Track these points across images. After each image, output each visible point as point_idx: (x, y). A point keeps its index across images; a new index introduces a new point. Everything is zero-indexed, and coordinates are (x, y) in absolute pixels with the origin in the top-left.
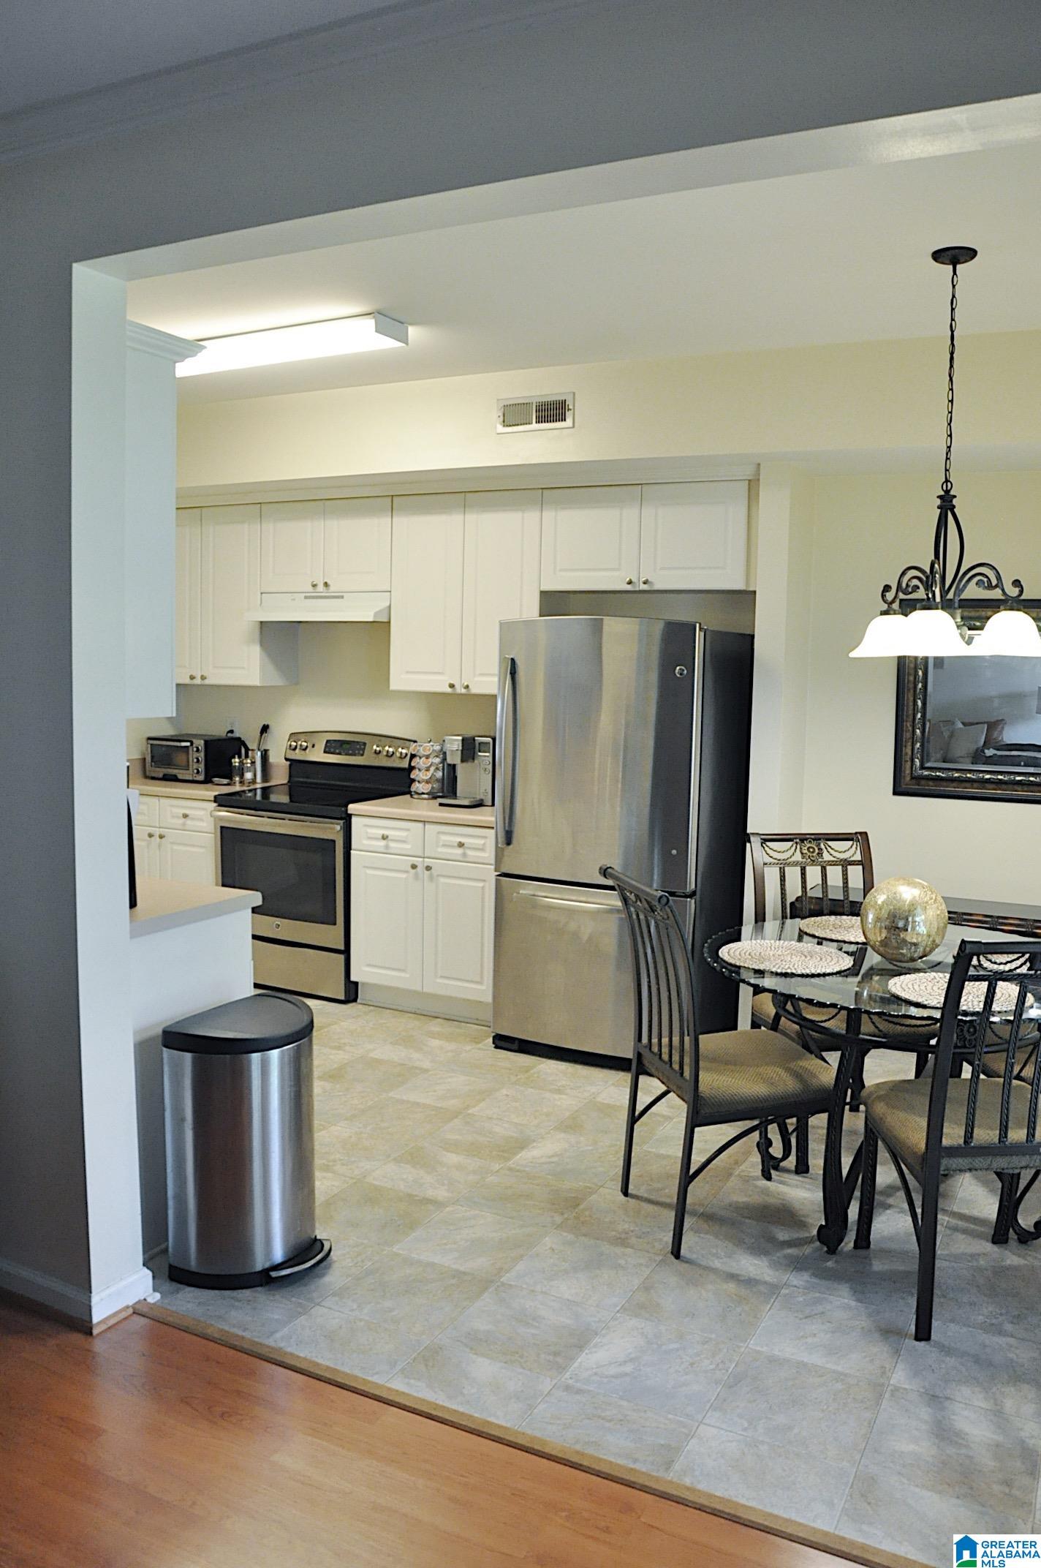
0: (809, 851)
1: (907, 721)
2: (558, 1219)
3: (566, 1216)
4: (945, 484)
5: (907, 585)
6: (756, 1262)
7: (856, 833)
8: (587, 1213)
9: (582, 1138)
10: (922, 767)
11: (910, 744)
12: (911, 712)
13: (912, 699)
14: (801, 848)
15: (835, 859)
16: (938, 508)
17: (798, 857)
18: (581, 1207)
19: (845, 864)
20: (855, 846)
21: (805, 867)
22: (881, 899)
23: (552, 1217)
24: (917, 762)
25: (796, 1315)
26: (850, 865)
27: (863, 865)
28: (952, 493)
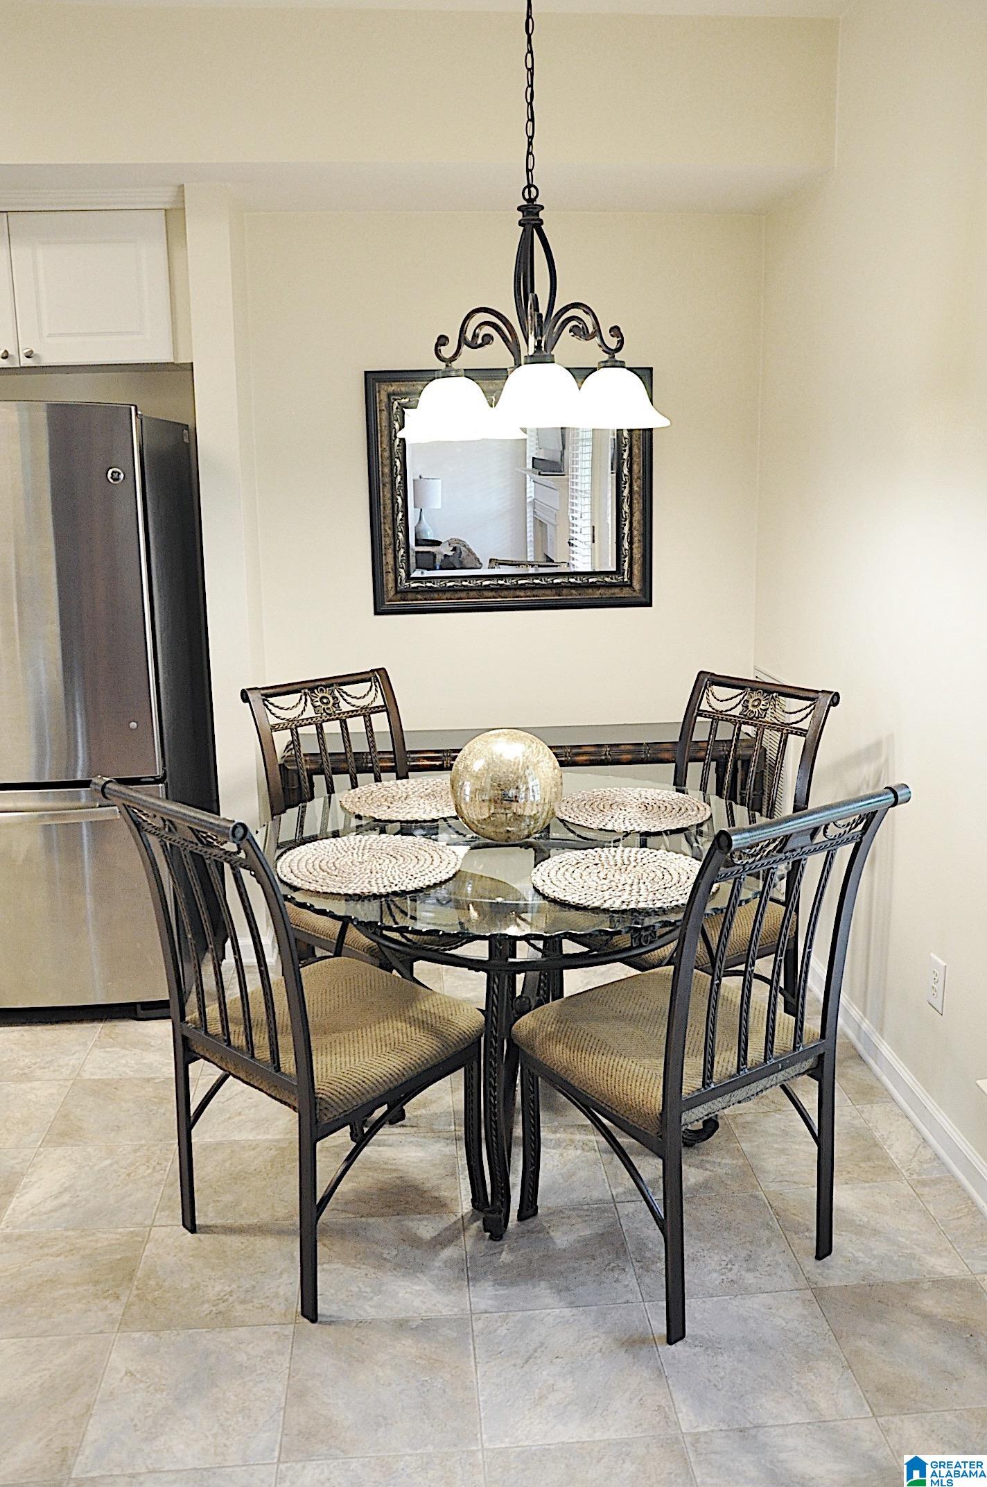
0: (323, 703)
1: (384, 523)
2: (116, 1310)
3: (124, 1299)
4: (527, 190)
5: (475, 336)
6: (417, 1288)
7: (372, 671)
8: (152, 1282)
9: (90, 1149)
10: (409, 578)
11: (390, 550)
12: (389, 511)
13: (388, 495)
14: (312, 700)
15: (354, 708)
16: (520, 224)
17: (310, 713)
18: (139, 1274)
19: (366, 713)
20: (374, 687)
21: (321, 724)
22: (478, 765)
23: (104, 1309)
24: (403, 573)
25: (513, 1362)
26: (373, 713)
27: (387, 711)
28: (538, 202)
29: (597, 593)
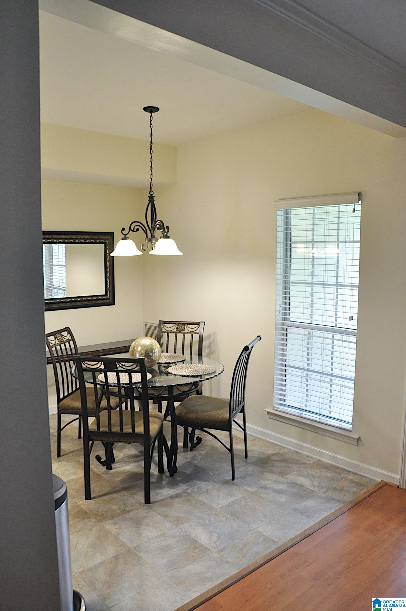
4: (150, 192)
5: (134, 229)
15: (66, 340)
19: (69, 341)
20: (68, 333)
27: (72, 340)
28: (153, 195)
29: (100, 302)
